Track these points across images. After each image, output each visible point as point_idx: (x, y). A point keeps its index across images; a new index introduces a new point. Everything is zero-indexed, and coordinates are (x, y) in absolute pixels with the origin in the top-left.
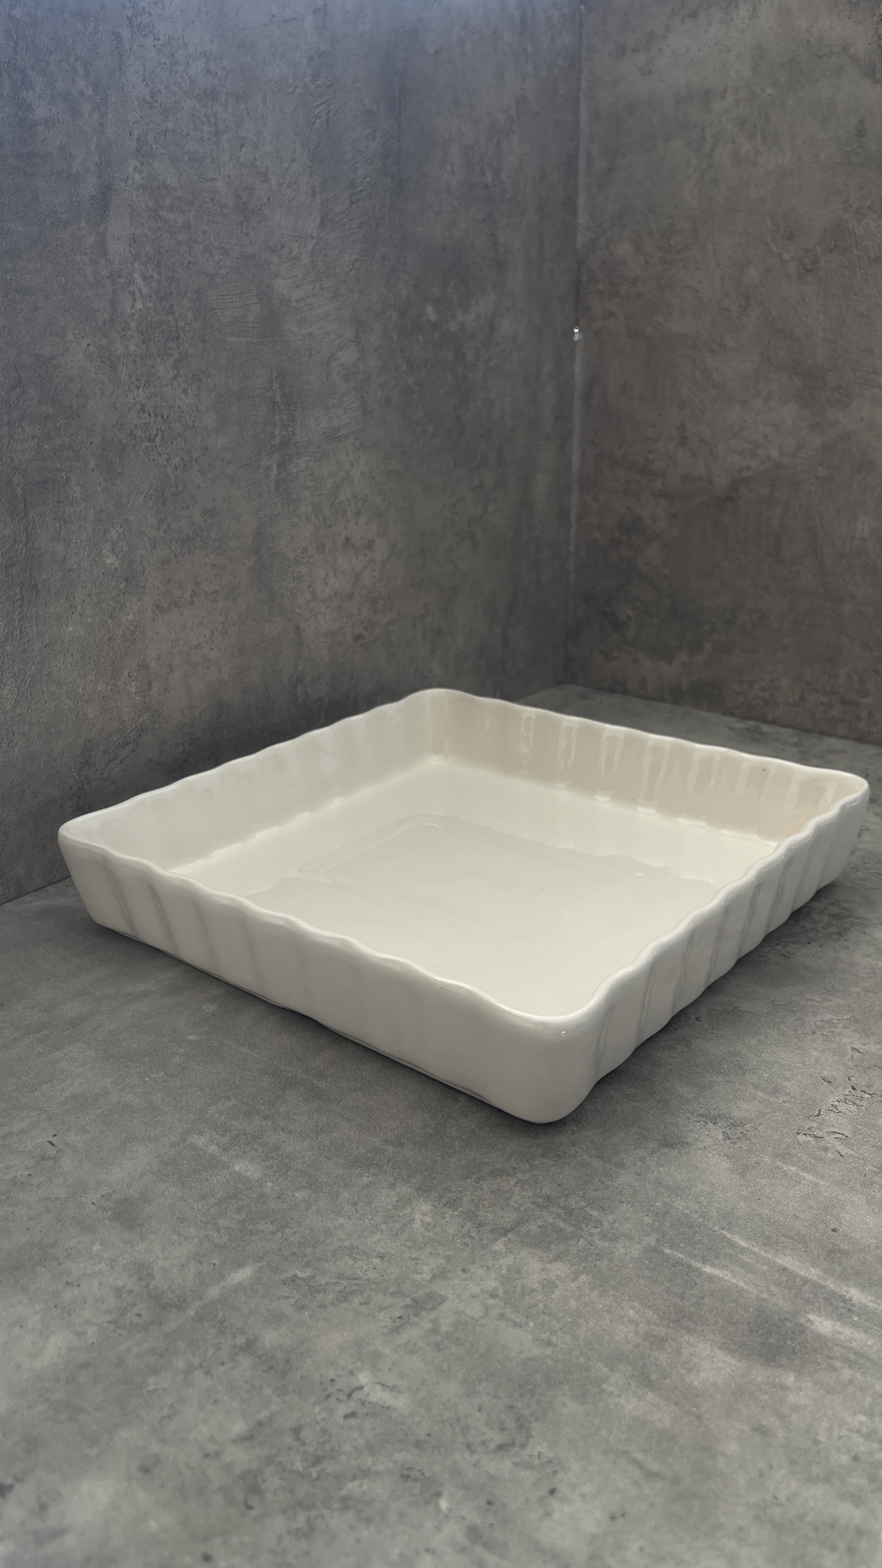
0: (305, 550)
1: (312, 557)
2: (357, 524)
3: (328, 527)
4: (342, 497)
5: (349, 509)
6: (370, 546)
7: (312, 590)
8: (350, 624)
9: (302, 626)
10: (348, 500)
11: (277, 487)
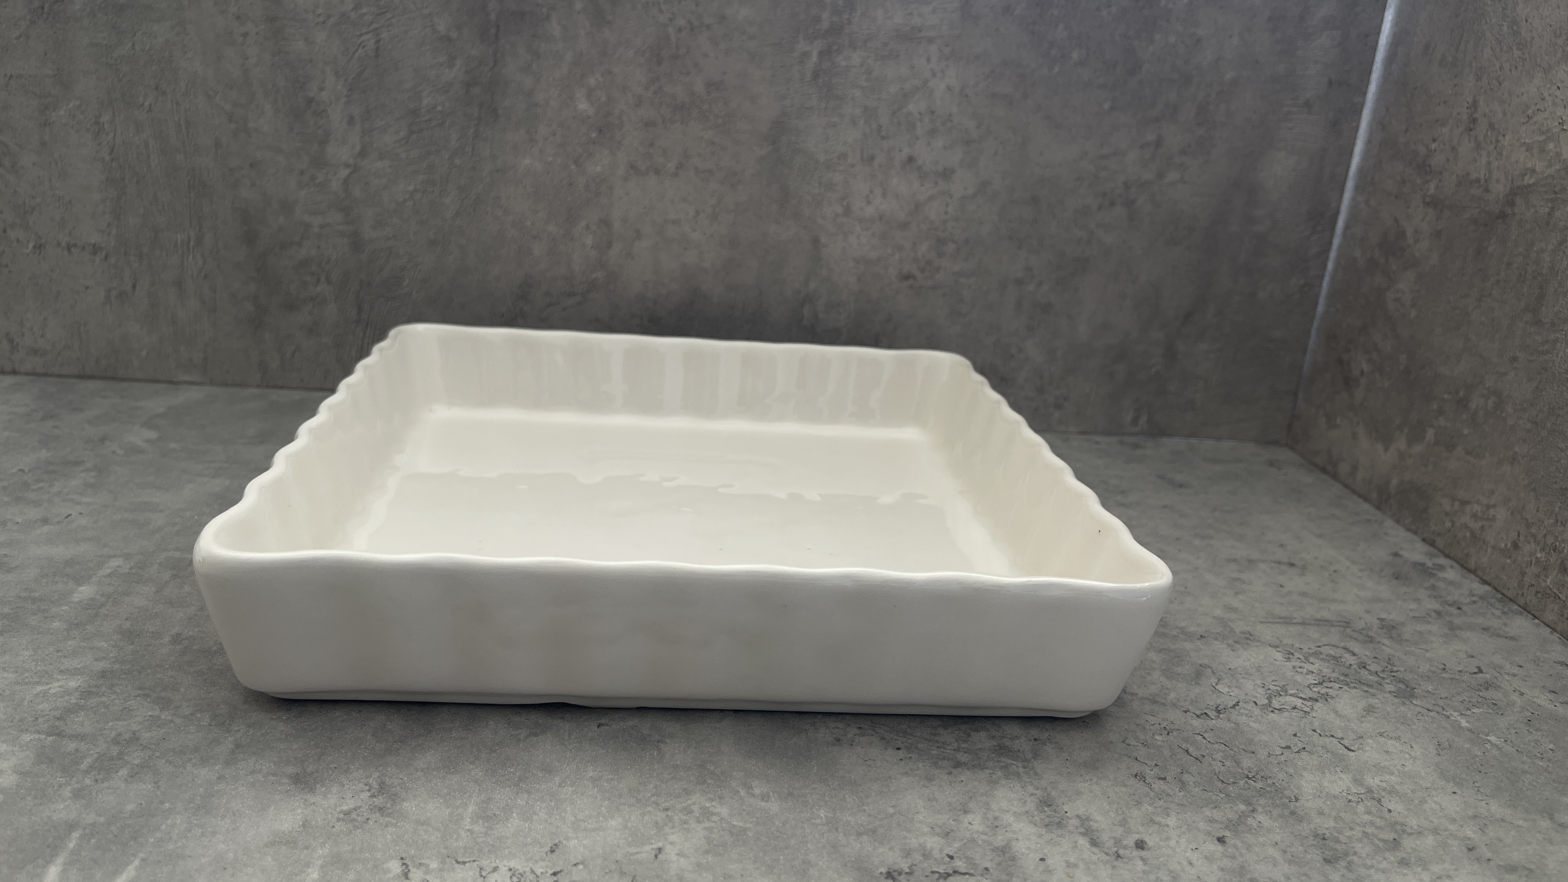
0: (844, 156)
1: (853, 166)
2: (929, 144)
3: (883, 138)
4: (911, 107)
5: (919, 124)
6: (947, 174)
7: (845, 203)
8: (897, 257)
9: (823, 240)
10: (920, 114)
11: (816, 76)
